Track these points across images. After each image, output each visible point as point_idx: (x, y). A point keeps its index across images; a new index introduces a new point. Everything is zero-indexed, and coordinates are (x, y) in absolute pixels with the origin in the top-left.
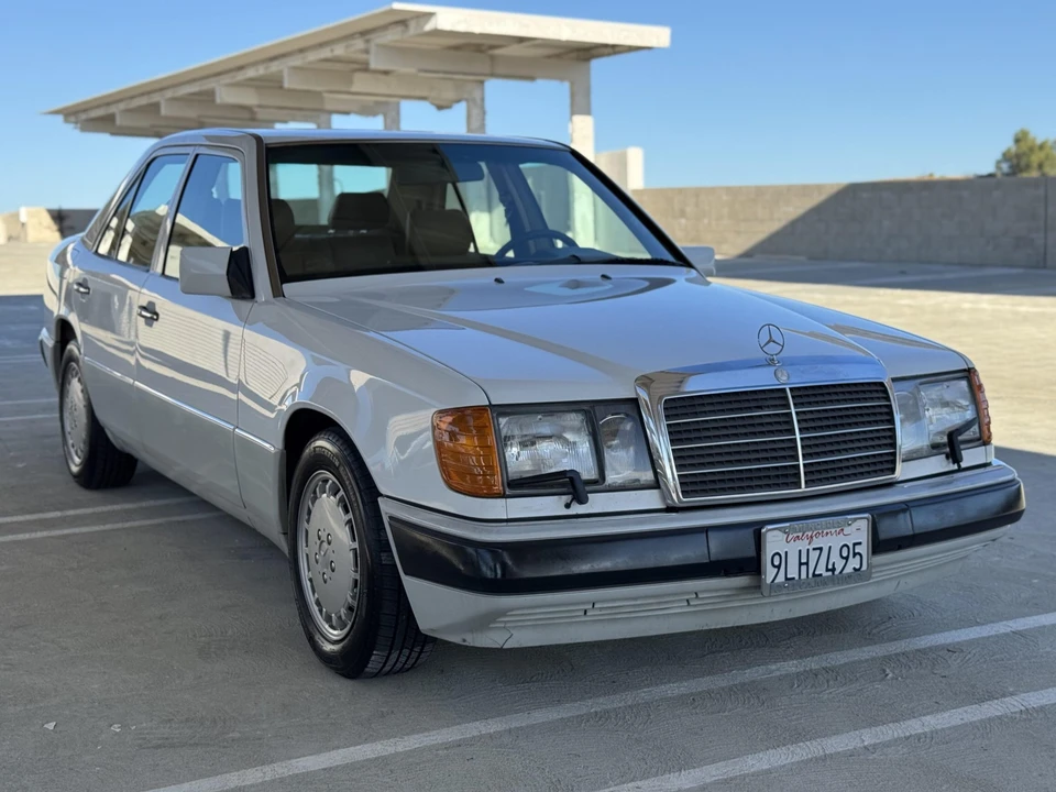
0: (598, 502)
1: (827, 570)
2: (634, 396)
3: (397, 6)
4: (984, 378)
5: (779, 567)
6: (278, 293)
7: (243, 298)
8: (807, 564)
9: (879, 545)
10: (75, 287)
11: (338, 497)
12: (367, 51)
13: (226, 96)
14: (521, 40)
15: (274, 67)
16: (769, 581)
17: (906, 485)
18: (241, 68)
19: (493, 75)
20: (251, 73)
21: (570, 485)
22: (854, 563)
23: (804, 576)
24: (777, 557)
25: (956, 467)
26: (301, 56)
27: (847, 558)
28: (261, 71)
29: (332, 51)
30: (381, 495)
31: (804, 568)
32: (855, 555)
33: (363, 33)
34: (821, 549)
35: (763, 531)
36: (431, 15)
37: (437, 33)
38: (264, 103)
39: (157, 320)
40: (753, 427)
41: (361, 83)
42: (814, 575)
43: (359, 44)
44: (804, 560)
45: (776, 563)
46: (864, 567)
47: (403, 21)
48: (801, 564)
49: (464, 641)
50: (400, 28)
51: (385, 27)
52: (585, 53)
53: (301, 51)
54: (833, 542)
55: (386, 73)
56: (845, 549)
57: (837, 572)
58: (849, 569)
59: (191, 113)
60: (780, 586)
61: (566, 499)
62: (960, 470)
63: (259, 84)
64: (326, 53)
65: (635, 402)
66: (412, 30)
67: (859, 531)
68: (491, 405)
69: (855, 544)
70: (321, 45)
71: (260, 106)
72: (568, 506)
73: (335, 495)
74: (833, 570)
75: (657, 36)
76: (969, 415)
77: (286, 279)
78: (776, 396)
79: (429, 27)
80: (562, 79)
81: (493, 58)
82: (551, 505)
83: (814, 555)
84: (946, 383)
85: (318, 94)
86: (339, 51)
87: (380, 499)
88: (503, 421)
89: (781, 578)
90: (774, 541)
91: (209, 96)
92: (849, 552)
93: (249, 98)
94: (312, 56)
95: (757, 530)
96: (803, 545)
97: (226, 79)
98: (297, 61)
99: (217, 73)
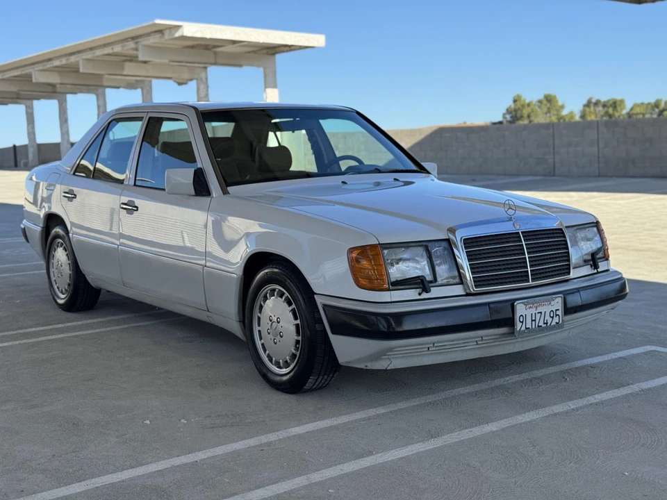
0: (435, 292)
1: (544, 323)
2: (447, 238)
3: (158, 21)
4: (603, 227)
5: (522, 322)
6: (225, 192)
7: (204, 196)
8: (535, 320)
9: (568, 310)
10: (64, 194)
11: (284, 298)
12: (137, 49)
13: (38, 78)
14: (234, 42)
15: (73, 59)
16: (518, 329)
17: (575, 281)
18: (50, 60)
19: (216, 64)
20: (56, 63)
21: (421, 284)
22: (556, 320)
23: (534, 327)
24: (521, 317)
25: (595, 271)
26: (92, 52)
27: (553, 317)
28: (64, 61)
29: (112, 49)
30: (316, 294)
31: (534, 322)
32: (556, 315)
33: (133, 38)
34: (541, 313)
35: (515, 304)
36: (179, 27)
37: (183, 38)
38: (63, 82)
39: (137, 210)
40: (504, 252)
41: (130, 69)
42: (538, 326)
43: (131, 45)
44: (534, 319)
45: (521, 320)
46: (561, 322)
47: (160, 31)
48: (532, 321)
49: (366, 366)
50: (158, 35)
51: (148, 34)
52: (273, 50)
53: (91, 49)
54: (546, 309)
55: (145, 62)
56: (552, 313)
57: (548, 324)
58: (554, 323)
59: (13, 88)
60: (524, 332)
61: (419, 290)
62: (598, 273)
63: (61, 70)
64: (108, 50)
65: (448, 240)
66: (167, 36)
67: (557, 304)
68: (379, 244)
69: (556, 310)
70: (105, 45)
71: (61, 84)
72: (420, 294)
73: (281, 297)
74: (547, 323)
75: (317, 40)
76: (599, 245)
77: (229, 185)
78: (515, 236)
79: (178, 34)
80: (258, 66)
81: (215, 53)
82: (412, 294)
83: (538, 316)
84: (588, 229)
85: (100, 76)
86: (117, 49)
87: (315, 296)
88: (386, 252)
89: (523, 328)
90: (520, 309)
91: (28, 77)
92: (554, 314)
93: (54, 79)
94: (99, 53)
95: (512, 304)
96: (533, 311)
97: (40, 67)
98: (89, 55)
99: (33, 63)
